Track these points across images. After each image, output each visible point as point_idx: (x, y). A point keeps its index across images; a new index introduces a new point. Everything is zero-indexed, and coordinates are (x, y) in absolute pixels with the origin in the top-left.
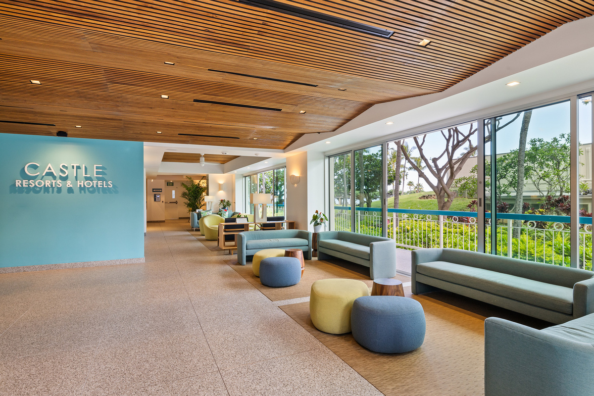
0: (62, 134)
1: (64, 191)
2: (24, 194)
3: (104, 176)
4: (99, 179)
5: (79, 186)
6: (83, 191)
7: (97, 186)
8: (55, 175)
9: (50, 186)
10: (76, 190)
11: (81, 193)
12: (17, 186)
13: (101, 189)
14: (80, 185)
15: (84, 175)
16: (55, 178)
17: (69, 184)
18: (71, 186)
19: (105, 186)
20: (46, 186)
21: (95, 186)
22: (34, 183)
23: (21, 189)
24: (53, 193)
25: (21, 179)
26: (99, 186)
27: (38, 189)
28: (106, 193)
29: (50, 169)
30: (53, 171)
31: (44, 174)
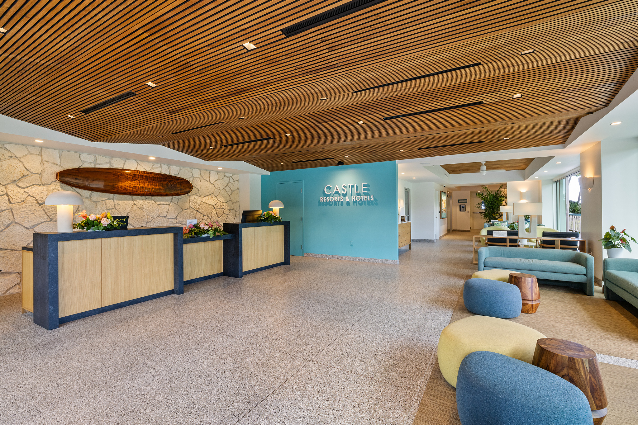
0: (341, 163)
1: (345, 204)
2: (325, 206)
3: (368, 192)
4: (365, 194)
5: (352, 200)
6: (355, 204)
7: (364, 199)
8: (340, 193)
9: (337, 201)
10: (351, 203)
11: (354, 205)
12: (321, 201)
13: (366, 202)
14: (354, 199)
15: (356, 192)
16: (339, 195)
17: (347, 199)
18: (348, 200)
19: (368, 200)
20: (335, 201)
21: (362, 200)
22: (329, 199)
23: (323, 204)
24: (339, 205)
25: (323, 196)
26: (365, 200)
27: (331, 203)
28: (370, 205)
29: (337, 189)
30: (338, 190)
31: (334, 193)
